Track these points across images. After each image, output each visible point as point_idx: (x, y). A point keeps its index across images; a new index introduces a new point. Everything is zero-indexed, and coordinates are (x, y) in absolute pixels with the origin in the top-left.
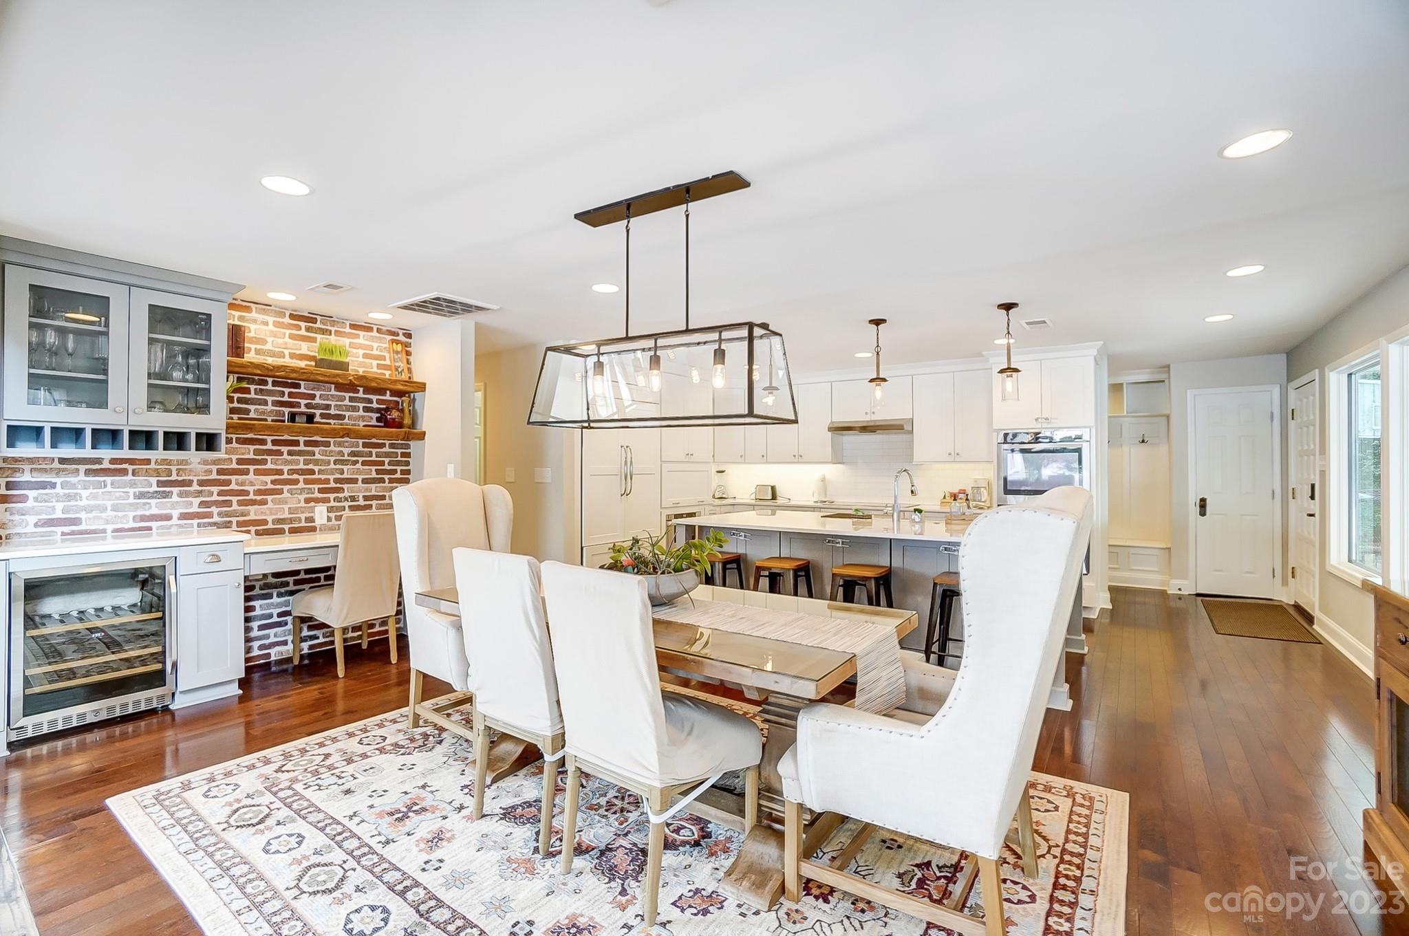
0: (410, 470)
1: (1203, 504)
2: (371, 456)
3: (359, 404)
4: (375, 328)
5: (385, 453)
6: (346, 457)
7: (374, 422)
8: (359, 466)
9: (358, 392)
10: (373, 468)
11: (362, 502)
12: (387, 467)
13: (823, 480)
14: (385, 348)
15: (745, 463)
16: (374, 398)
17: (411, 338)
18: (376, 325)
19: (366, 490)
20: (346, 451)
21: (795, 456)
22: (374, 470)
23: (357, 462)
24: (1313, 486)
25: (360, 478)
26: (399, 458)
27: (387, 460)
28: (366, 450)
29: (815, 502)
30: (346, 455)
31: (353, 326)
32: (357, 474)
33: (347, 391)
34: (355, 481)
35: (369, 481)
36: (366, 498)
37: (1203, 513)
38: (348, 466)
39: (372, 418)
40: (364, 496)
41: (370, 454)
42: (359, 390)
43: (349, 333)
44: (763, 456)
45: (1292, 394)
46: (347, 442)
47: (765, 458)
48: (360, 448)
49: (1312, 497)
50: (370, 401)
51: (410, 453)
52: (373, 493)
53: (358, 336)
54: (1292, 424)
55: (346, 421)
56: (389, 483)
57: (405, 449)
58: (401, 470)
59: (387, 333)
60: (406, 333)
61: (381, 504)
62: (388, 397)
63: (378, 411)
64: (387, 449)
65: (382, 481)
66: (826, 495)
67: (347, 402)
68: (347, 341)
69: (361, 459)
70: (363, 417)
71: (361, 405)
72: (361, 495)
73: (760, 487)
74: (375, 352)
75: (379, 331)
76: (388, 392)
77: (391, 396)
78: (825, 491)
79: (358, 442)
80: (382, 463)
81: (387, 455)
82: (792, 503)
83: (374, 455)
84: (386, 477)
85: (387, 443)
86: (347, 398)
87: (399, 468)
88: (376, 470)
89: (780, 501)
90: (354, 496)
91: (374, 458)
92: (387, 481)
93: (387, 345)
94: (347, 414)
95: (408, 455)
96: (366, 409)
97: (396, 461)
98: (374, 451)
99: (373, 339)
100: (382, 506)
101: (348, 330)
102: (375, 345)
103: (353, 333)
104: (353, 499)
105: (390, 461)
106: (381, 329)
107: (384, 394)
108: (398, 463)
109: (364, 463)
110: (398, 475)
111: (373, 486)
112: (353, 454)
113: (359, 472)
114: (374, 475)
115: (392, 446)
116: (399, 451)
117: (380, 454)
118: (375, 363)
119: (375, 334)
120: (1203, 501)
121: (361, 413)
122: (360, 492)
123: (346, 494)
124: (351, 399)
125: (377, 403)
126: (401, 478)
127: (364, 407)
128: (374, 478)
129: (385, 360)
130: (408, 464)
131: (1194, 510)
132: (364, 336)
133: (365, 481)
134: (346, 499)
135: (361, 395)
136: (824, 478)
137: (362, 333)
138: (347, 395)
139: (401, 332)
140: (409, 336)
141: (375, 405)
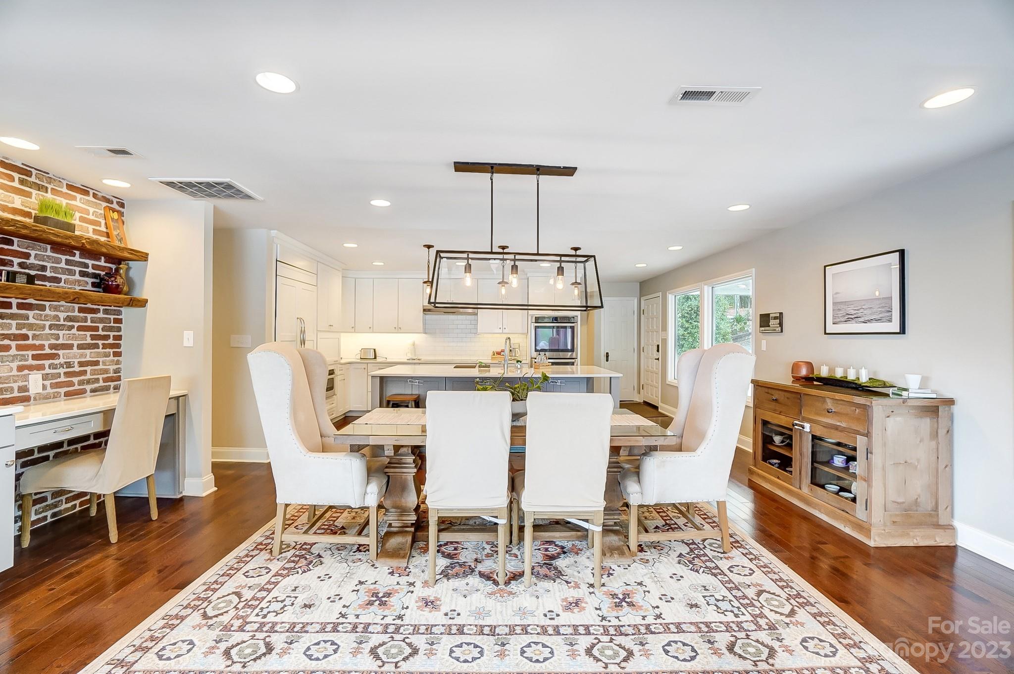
0: (121, 336)
1: (607, 355)
2: (86, 322)
3: (75, 268)
4: (91, 192)
5: (100, 318)
6: (62, 322)
7: (89, 287)
8: (74, 331)
9: (74, 255)
10: (88, 334)
11: (77, 369)
12: (101, 332)
13: (414, 344)
14: (101, 214)
15: (355, 332)
16: (90, 262)
17: (124, 208)
18: (93, 189)
19: (82, 355)
20: (62, 315)
21: (395, 328)
22: (88, 336)
23: (73, 327)
24: (658, 346)
25: (76, 343)
26: (112, 324)
27: (101, 326)
28: (82, 315)
29: (408, 360)
30: (62, 320)
31: (70, 187)
32: (72, 339)
33: (63, 253)
34: (70, 347)
35: (85, 346)
36: (81, 364)
37: (607, 360)
38: (64, 332)
39: (88, 283)
40: (79, 363)
41: (86, 320)
42: (75, 254)
43: (66, 193)
44: (370, 328)
45: (642, 302)
46: (63, 306)
47: (372, 328)
48: (76, 313)
49: (658, 351)
50: (87, 266)
51: (122, 319)
52: (88, 359)
53: (75, 198)
54: (642, 316)
55: (62, 284)
56: (102, 349)
57: (117, 315)
58: (114, 336)
59: (102, 199)
60: (119, 202)
61: (95, 370)
62: (102, 263)
63: (95, 276)
64: (101, 315)
65: (96, 346)
66: (415, 355)
67: (63, 265)
68: (64, 202)
69: (76, 325)
70: (79, 281)
71: (77, 269)
72: (76, 361)
73: (364, 350)
74: (91, 217)
75: (95, 196)
76: (103, 258)
77: (105, 262)
78: (415, 351)
79: (74, 307)
80: (96, 329)
81: (101, 320)
82: (388, 360)
83: (89, 320)
84: (100, 342)
85: (102, 308)
86: (64, 261)
87: (112, 334)
88: (91, 335)
89: (379, 360)
90: (70, 362)
91: (89, 323)
92: (101, 346)
93: (102, 212)
94: (64, 277)
95: (119, 321)
96: (83, 274)
97: (109, 326)
98: (89, 316)
99: (88, 203)
100: (96, 372)
101: (65, 190)
102: (91, 210)
103: (70, 194)
104: (69, 365)
105: (104, 327)
106: (96, 194)
107: (99, 259)
108: (111, 329)
109: (80, 329)
110: (111, 341)
111: (88, 352)
112: (69, 319)
113: (75, 338)
114: (89, 341)
115: (106, 312)
116: (112, 317)
117: (95, 319)
118: (91, 227)
119: (91, 198)
120: (607, 353)
121: (77, 277)
122: (75, 357)
123: (62, 360)
124: (68, 262)
125: (93, 268)
126: (114, 343)
127: (80, 271)
128: (89, 344)
129: (100, 226)
130: (119, 329)
131: (604, 358)
132: (81, 199)
133: (80, 347)
134: (62, 366)
135: (77, 258)
136: (414, 343)
137: (79, 196)
138: (64, 258)
139: (115, 200)
140: (122, 205)
141: (90, 270)
